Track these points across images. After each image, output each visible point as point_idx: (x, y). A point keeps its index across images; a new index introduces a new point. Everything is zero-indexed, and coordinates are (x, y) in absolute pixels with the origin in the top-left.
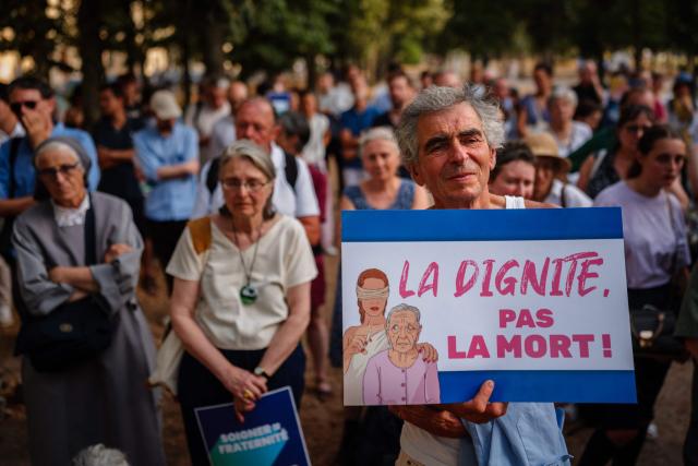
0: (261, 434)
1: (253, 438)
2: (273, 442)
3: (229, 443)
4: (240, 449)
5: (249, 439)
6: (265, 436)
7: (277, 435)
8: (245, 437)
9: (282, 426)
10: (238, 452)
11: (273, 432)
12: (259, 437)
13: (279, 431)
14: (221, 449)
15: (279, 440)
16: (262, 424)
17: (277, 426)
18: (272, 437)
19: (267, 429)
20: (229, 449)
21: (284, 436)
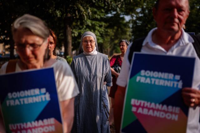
0: (33, 94)
1: (28, 96)
2: (40, 100)
3: (13, 99)
4: (18, 103)
5: (25, 97)
6: (35, 96)
7: (43, 96)
8: (23, 95)
9: (47, 91)
10: (17, 105)
11: (41, 94)
12: (32, 96)
13: (45, 94)
14: (8, 102)
15: (44, 99)
16: (34, 87)
17: (43, 90)
18: (40, 97)
19: (37, 91)
20: (12, 102)
21: (47, 97)
